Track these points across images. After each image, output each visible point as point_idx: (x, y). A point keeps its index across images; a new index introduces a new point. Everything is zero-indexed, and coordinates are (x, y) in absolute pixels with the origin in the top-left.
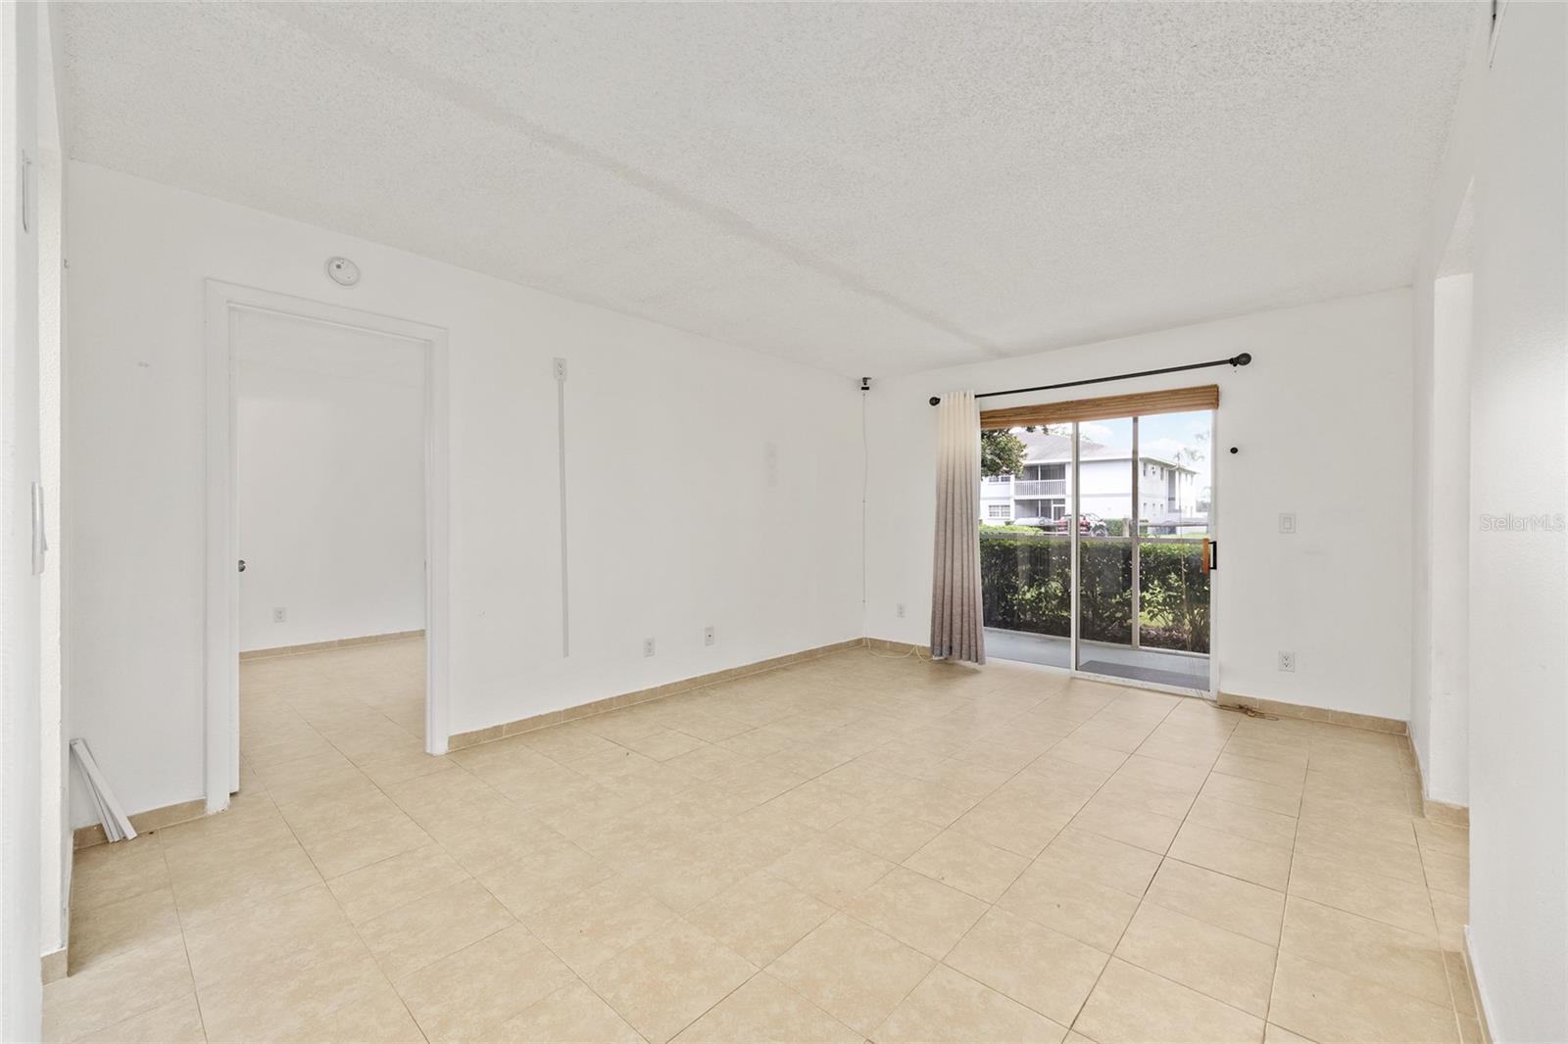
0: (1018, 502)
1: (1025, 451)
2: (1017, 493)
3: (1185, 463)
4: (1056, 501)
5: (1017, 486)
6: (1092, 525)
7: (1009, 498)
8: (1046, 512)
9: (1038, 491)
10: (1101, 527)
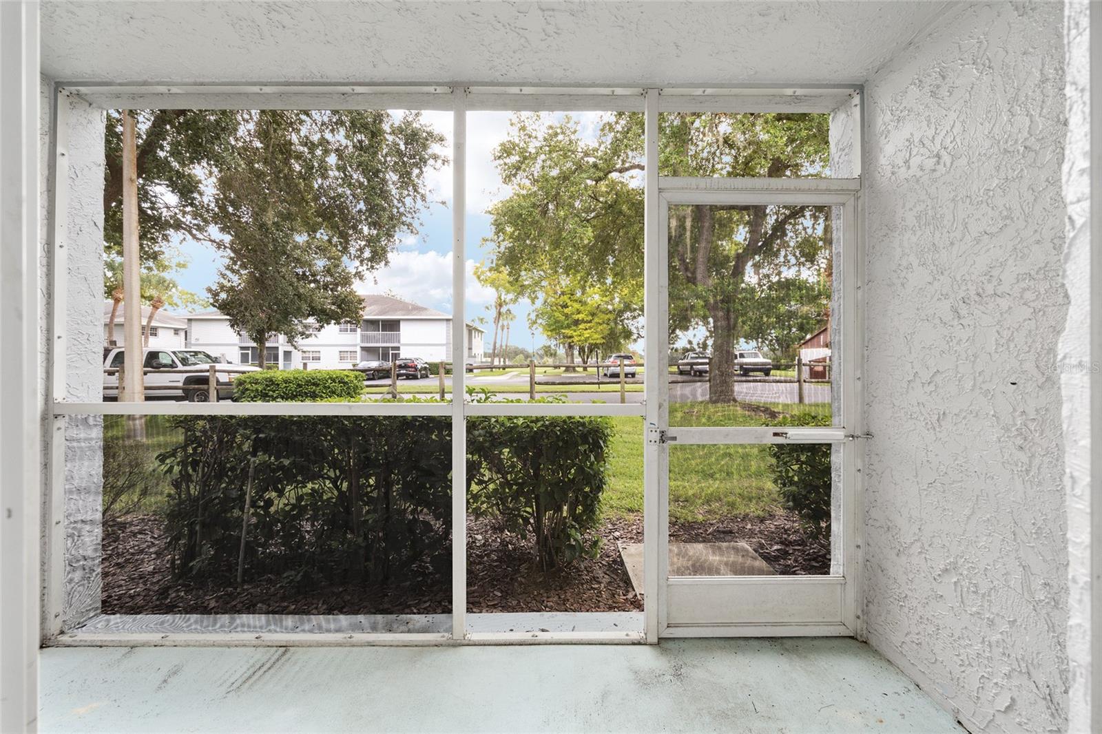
0: (363, 349)
1: (363, 304)
2: (362, 341)
3: (477, 325)
4: (394, 348)
5: (362, 336)
6: (419, 367)
7: (356, 345)
8: (385, 357)
9: (379, 340)
10: (425, 368)
